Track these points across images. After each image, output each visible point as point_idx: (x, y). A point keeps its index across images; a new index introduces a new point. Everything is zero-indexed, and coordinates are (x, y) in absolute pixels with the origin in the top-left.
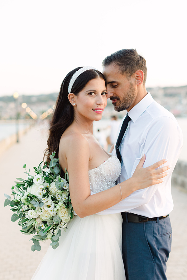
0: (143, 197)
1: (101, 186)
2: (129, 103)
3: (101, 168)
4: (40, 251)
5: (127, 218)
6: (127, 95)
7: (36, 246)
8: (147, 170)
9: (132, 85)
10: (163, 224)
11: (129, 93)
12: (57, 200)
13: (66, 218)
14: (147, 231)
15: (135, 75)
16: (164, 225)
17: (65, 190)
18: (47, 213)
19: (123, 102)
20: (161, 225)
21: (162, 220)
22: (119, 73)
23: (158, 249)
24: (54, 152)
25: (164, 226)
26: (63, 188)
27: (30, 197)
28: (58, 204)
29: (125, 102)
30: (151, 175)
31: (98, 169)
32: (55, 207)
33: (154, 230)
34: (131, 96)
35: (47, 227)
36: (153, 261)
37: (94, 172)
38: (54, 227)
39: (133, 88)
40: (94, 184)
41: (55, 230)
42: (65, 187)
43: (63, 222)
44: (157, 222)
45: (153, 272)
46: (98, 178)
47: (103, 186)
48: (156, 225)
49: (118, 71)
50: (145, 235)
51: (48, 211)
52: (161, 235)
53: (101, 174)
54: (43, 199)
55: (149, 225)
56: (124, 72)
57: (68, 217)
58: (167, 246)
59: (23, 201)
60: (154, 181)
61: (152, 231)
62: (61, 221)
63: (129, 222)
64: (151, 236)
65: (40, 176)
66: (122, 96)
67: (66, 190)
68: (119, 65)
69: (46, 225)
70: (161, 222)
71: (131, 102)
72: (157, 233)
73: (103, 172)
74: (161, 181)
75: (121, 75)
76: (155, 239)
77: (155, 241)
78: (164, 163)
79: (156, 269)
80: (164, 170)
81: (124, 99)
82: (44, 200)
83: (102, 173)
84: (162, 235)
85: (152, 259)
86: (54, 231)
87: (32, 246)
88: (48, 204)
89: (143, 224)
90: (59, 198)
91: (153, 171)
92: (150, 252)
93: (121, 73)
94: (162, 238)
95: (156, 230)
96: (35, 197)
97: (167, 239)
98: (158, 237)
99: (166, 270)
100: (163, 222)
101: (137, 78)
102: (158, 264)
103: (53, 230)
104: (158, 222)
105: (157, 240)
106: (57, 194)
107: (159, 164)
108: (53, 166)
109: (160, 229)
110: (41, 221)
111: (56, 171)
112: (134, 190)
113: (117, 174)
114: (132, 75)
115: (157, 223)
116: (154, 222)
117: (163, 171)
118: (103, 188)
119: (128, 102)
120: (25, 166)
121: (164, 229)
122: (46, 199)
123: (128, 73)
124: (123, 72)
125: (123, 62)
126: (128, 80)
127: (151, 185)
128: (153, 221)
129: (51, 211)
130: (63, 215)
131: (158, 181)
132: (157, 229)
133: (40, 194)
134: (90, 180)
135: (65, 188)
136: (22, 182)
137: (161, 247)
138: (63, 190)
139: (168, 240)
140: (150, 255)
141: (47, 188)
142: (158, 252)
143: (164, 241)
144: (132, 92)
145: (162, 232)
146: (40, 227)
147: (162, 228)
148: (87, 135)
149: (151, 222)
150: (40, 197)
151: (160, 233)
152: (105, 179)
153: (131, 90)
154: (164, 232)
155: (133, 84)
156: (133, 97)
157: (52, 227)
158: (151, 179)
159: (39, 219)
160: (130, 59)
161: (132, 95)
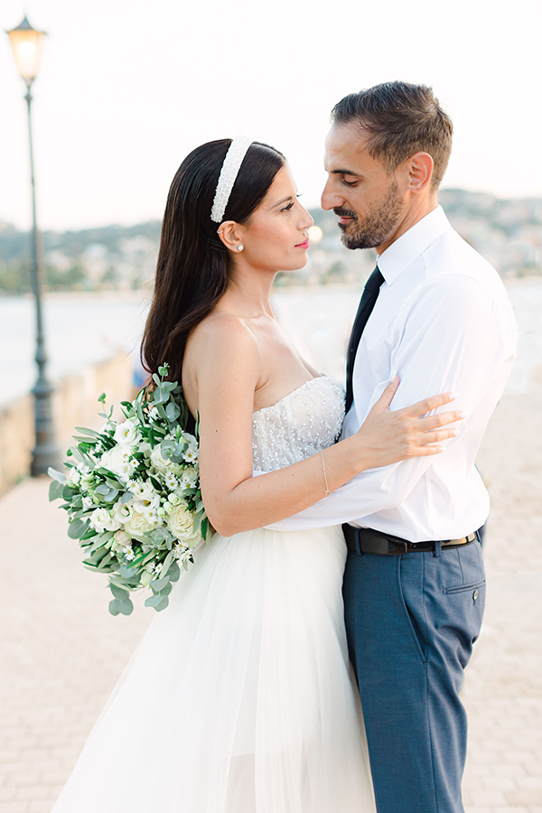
0: (383, 486)
1: (284, 454)
2: (380, 235)
3: (283, 408)
4: (128, 615)
5: (359, 541)
6: (378, 214)
7: (121, 603)
8: (397, 416)
9: (395, 188)
10: (453, 561)
11: (383, 210)
12: (167, 488)
13: (187, 535)
14: (405, 578)
15: (410, 164)
16: (458, 564)
17: (187, 463)
18: (142, 519)
19: (365, 228)
20: (447, 564)
21: (454, 551)
22: (367, 151)
23: (436, 627)
24: (166, 365)
25: (455, 566)
26: (184, 457)
27: (102, 477)
28: (166, 498)
29: (369, 229)
30: (405, 431)
31: (274, 411)
32: (162, 505)
33: (427, 576)
34: (387, 216)
35: (139, 556)
36: (420, 656)
37: (266, 417)
38: (158, 557)
39: (397, 197)
40: (265, 447)
41: (160, 565)
42: (190, 456)
43: (181, 546)
44: (434, 556)
45: (422, 685)
46: (276, 434)
47: (290, 453)
48: (431, 564)
49: (365, 146)
50: (398, 586)
51: (143, 513)
52: (445, 591)
53: (284, 423)
54: (130, 483)
55: (413, 561)
56: (379, 153)
57: (194, 532)
58: (463, 619)
59: (85, 487)
60: (413, 447)
61: (420, 578)
62: (177, 542)
63: (362, 553)
64: (416, 591)
65: (132, 424)
66: (363, 214)
67: (191, 463)
68: (372, 130)
69: (139, 550)
70: (448, 556)
71: (386, 232)
72: (435, 584)
73: (289, 418)
74: (434, 449)
75: (369, 158)
76: (427, 599)
77: (427, 605)
78: (445, 403)
79: (429, 678)
80: (442, 422)
81: (368, 220)
82: (135, 487)
83: (285, 418)
84: (447, 592)
85: (418, 650)
86: (156, 565)
87: (111, 603)
88: (144, 496)
89: (398, 559)
90: (172, 484)
91: (414, 421)
92: (411, 632)
93: (370, 153)
94: (449, 600)
95: (432, 577)
96: (113, 477)
97: (465, 603)
98: (438, 595)
99: (458, 683)
100: (455, 557)
101: (413, 172)
102: (434, 667)
103: (153, 563)
104: (437, 555)
105: (433, 604)
106: (169, 474)
107: (430, 403)
108: (161, 401)
109: (444, 574)
110: (126, 539)
111: (172, 413)
112: (358, 467)
113: (329, 423)
114: (400, 162)
115: (435, 559)
116: (428, 555)
117: (438, 424)
118: (290, 460)
119: (378, 231)
120: (103, 396)
121: (457, 575)
122: (139, 483)
123: (390, 156)
124: (379, 150)
125: (382, 124)
126: (388, 175)
127: (404, 457)
128: (425, 553)
129: (151, 514)
130: (180, 528)
131: (423, 449)
132: (435, 573)
133: (126, 470)
134: (254, 438)
135: (188, 460)
136: (93, 438)
137: (444, 622)
138: (183, 463)
139: (469, 606)
140: (412, 640)
141: (141, 457)
142: (433, 633)
143: (454, 607)
144: (393, 206)
145: (449, 582)
146: (124, 554)
147: (451, 572)
148: (256, 322)
149: (419, 555)
150: (125, 477)
151: (444, 585)
152: (296, 437)
153: (390, 203)
154: (455, 582)
155: (399, 186)
156: (393, 222)
157: (151, 556)
158: (404, 442)
159: (122, 534)
160: (404, 117)
161: (390, 216)
